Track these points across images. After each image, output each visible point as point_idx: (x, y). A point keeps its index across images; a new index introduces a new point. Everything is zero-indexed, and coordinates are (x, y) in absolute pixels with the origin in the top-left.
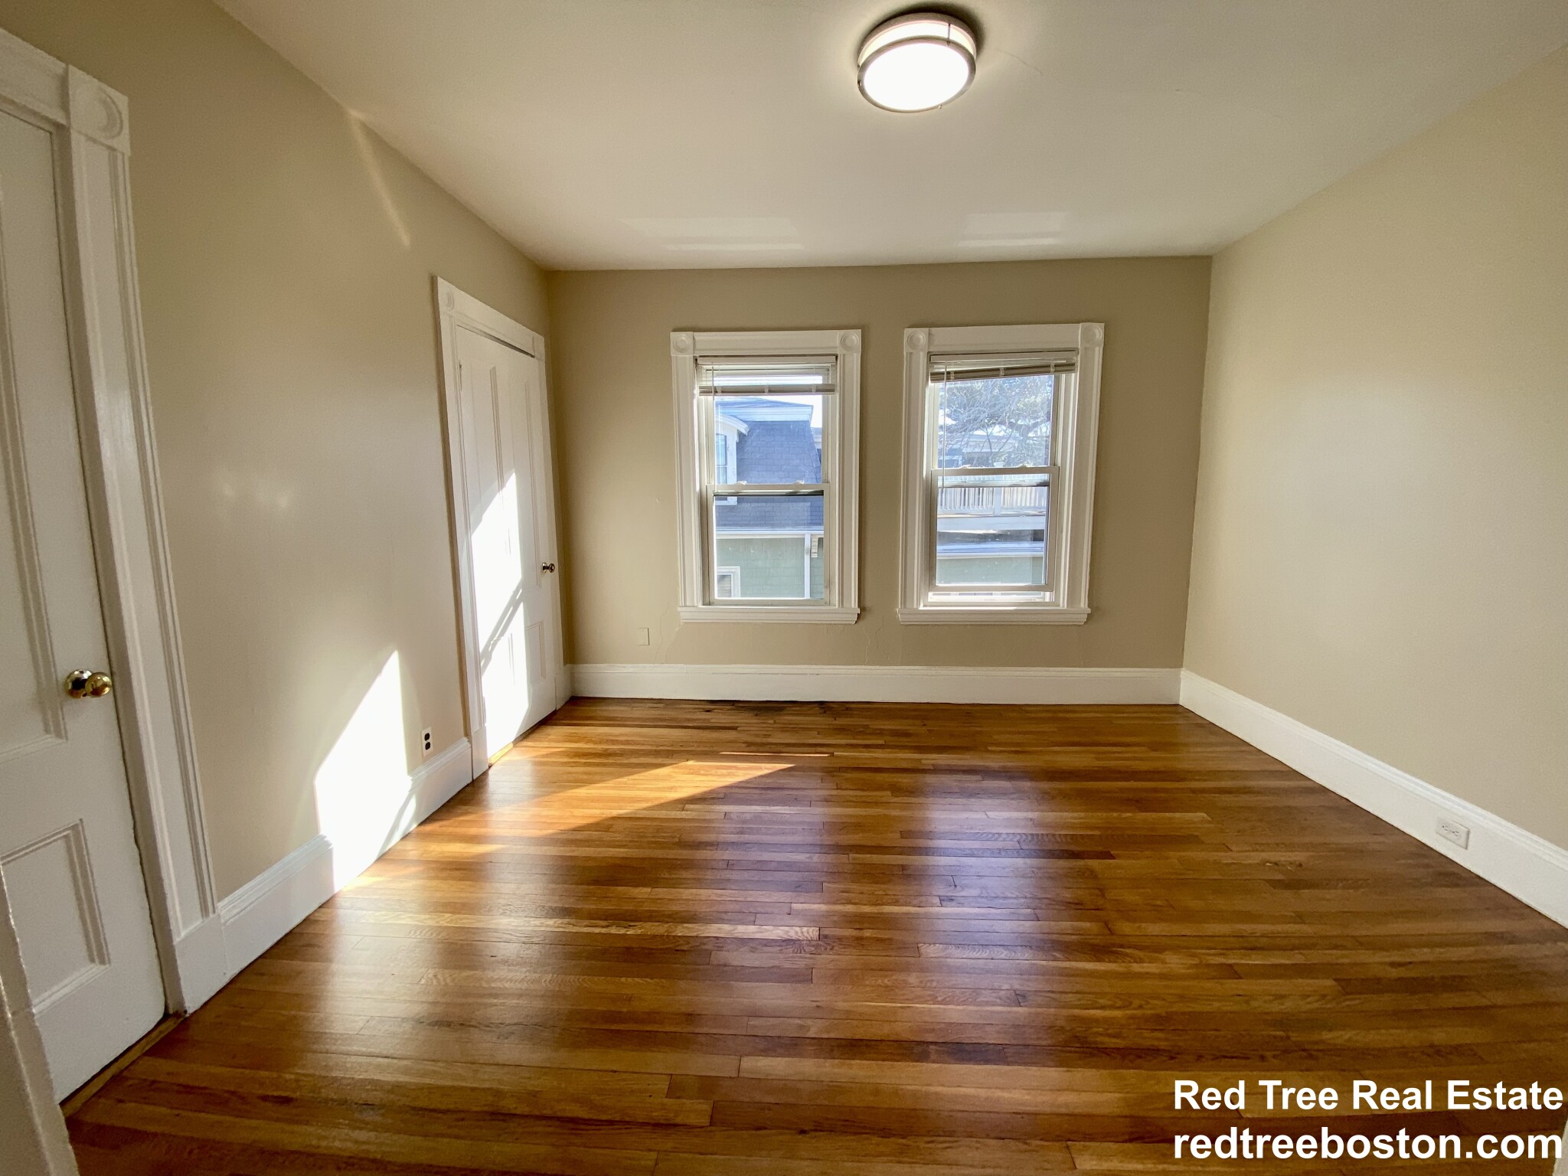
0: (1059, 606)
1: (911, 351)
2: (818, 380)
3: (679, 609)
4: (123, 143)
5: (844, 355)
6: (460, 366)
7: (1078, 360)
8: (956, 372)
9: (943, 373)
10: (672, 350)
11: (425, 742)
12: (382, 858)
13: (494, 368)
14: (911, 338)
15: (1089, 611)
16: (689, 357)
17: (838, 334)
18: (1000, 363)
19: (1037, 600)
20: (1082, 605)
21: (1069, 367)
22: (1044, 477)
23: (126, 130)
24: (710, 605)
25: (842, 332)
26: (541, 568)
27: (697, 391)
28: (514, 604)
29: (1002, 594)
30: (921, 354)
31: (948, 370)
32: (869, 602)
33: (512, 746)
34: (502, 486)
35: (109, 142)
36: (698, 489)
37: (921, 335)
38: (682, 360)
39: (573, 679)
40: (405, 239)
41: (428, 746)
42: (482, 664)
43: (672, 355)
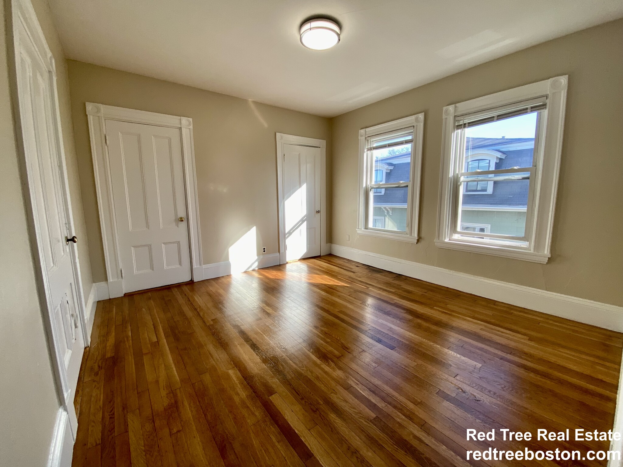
0: (531, 250)
1: (446, 117)
2: (410, 138)
3: (357, 229)
4: (191, 127)
5: (417, 125)
6: (284, 155)
7: (548, 101)
8: (469, 123)
9: (462, 125)
10: (359, 136)
11: (263, 250)
12: (245, 272)
13: (300, 154)
14: (446, 111)
15: (550, 256)
16: (364, 138)
17: (413, 117)
18: (495, 114)
19: (522, 246)
20: (546, 252)
21: (544, 106)
22: (526, 175)
23: (192, 125)
24: (367, 229)
25: (416, 115)
26: (316, 211)
27: (366, 150)
28: (302, 221)
29: (490, 239)
30: (451, 117)
31: (464, 123)
32: (423, 235)
33: (298, 260)
34: (300, 186)
35: (189, 128)
36: (364, 185)
37: (451, 108)
38: (362, 139)
39: (330, 248)
40: (266, 125)
41: (264, 251)
42: (286, 236)
43: (359, 138)
